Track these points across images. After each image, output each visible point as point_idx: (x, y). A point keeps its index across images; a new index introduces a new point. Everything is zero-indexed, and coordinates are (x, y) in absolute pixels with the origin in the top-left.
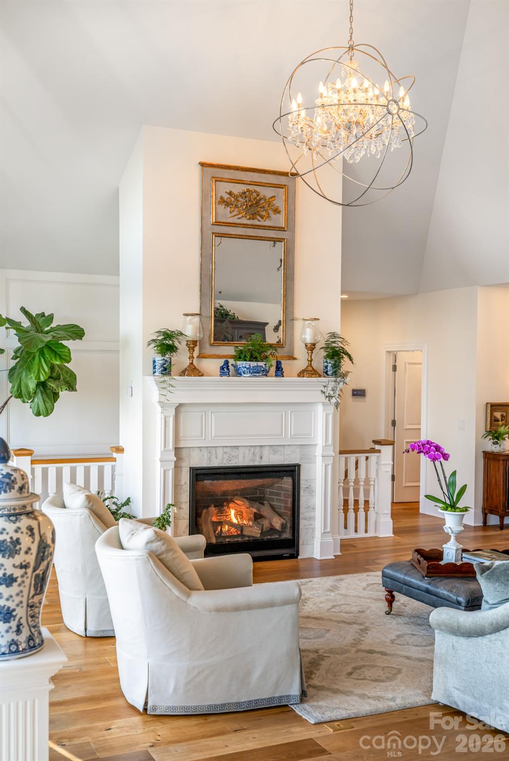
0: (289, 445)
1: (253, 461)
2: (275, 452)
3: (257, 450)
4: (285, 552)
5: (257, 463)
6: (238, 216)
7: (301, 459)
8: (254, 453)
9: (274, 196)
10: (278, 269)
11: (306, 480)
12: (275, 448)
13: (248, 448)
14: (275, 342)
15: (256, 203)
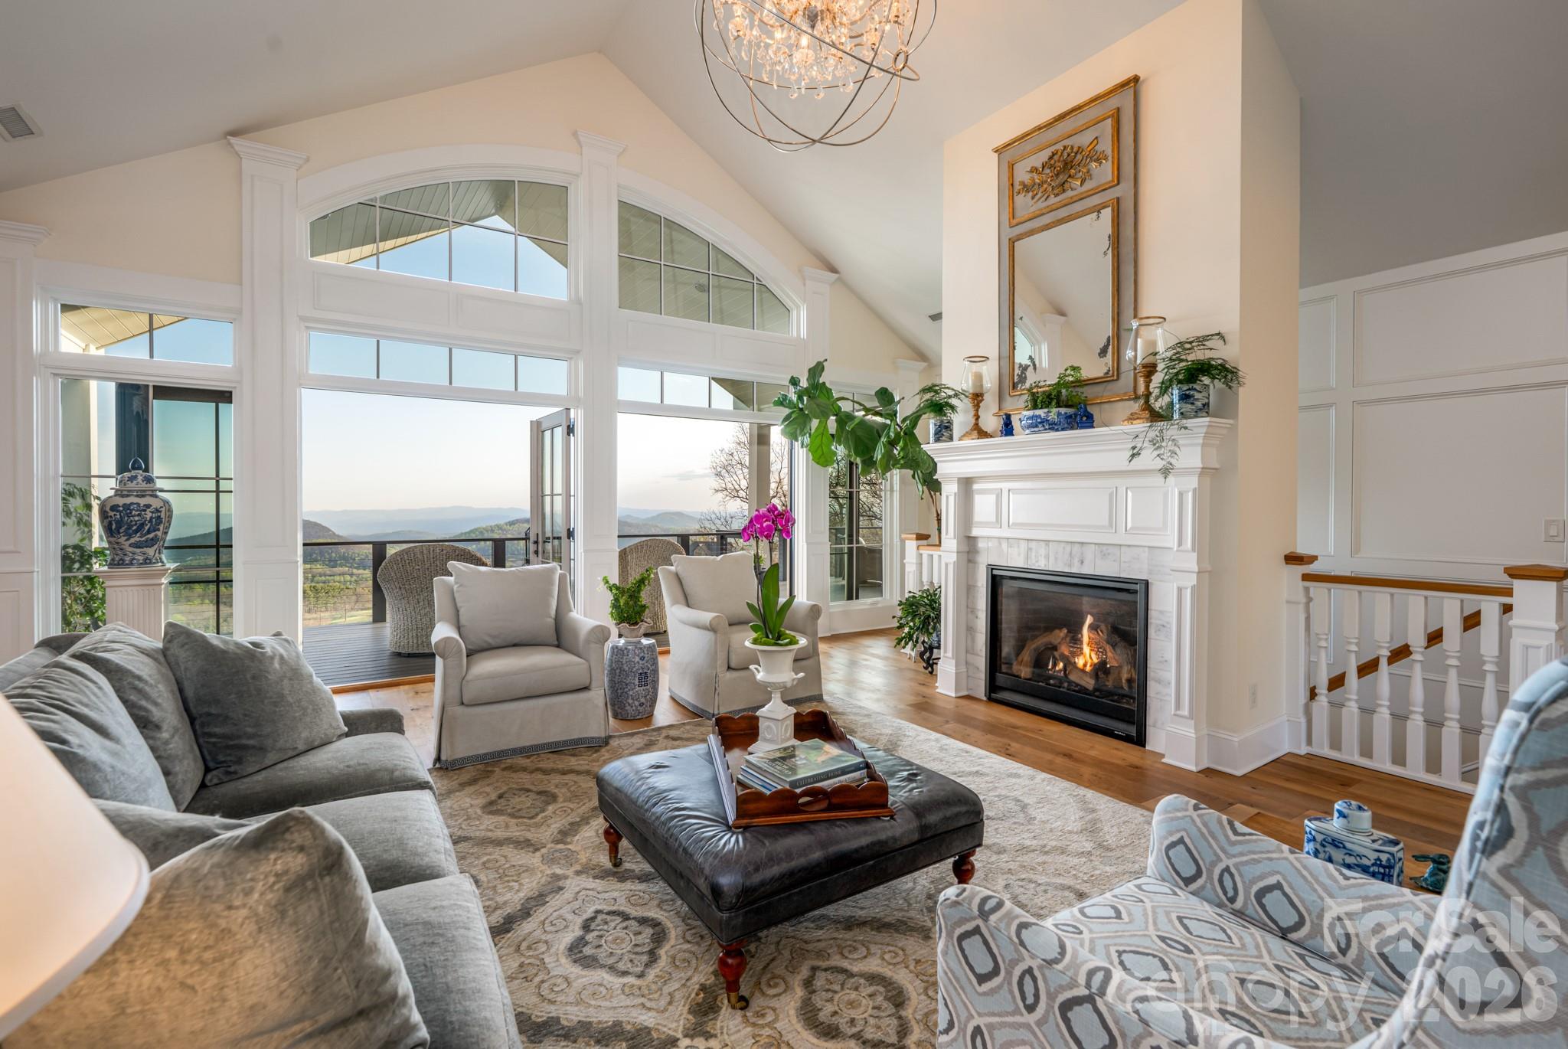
0: (1129, 546)
1: (1070, 566)
2: (1104, 556)
3: (1076, 548)
4: (1121, 727)
5: (1075, 570)
6: (1043, 199)
7: (1150, 572)
8: (1071, 553)
9: (1096, 138)
10: (1105, 253)
11: (1161, 612)
12: (1104, 548)
13: (1063, 545)
14: (1102, 375)
15: (1066, 164)
